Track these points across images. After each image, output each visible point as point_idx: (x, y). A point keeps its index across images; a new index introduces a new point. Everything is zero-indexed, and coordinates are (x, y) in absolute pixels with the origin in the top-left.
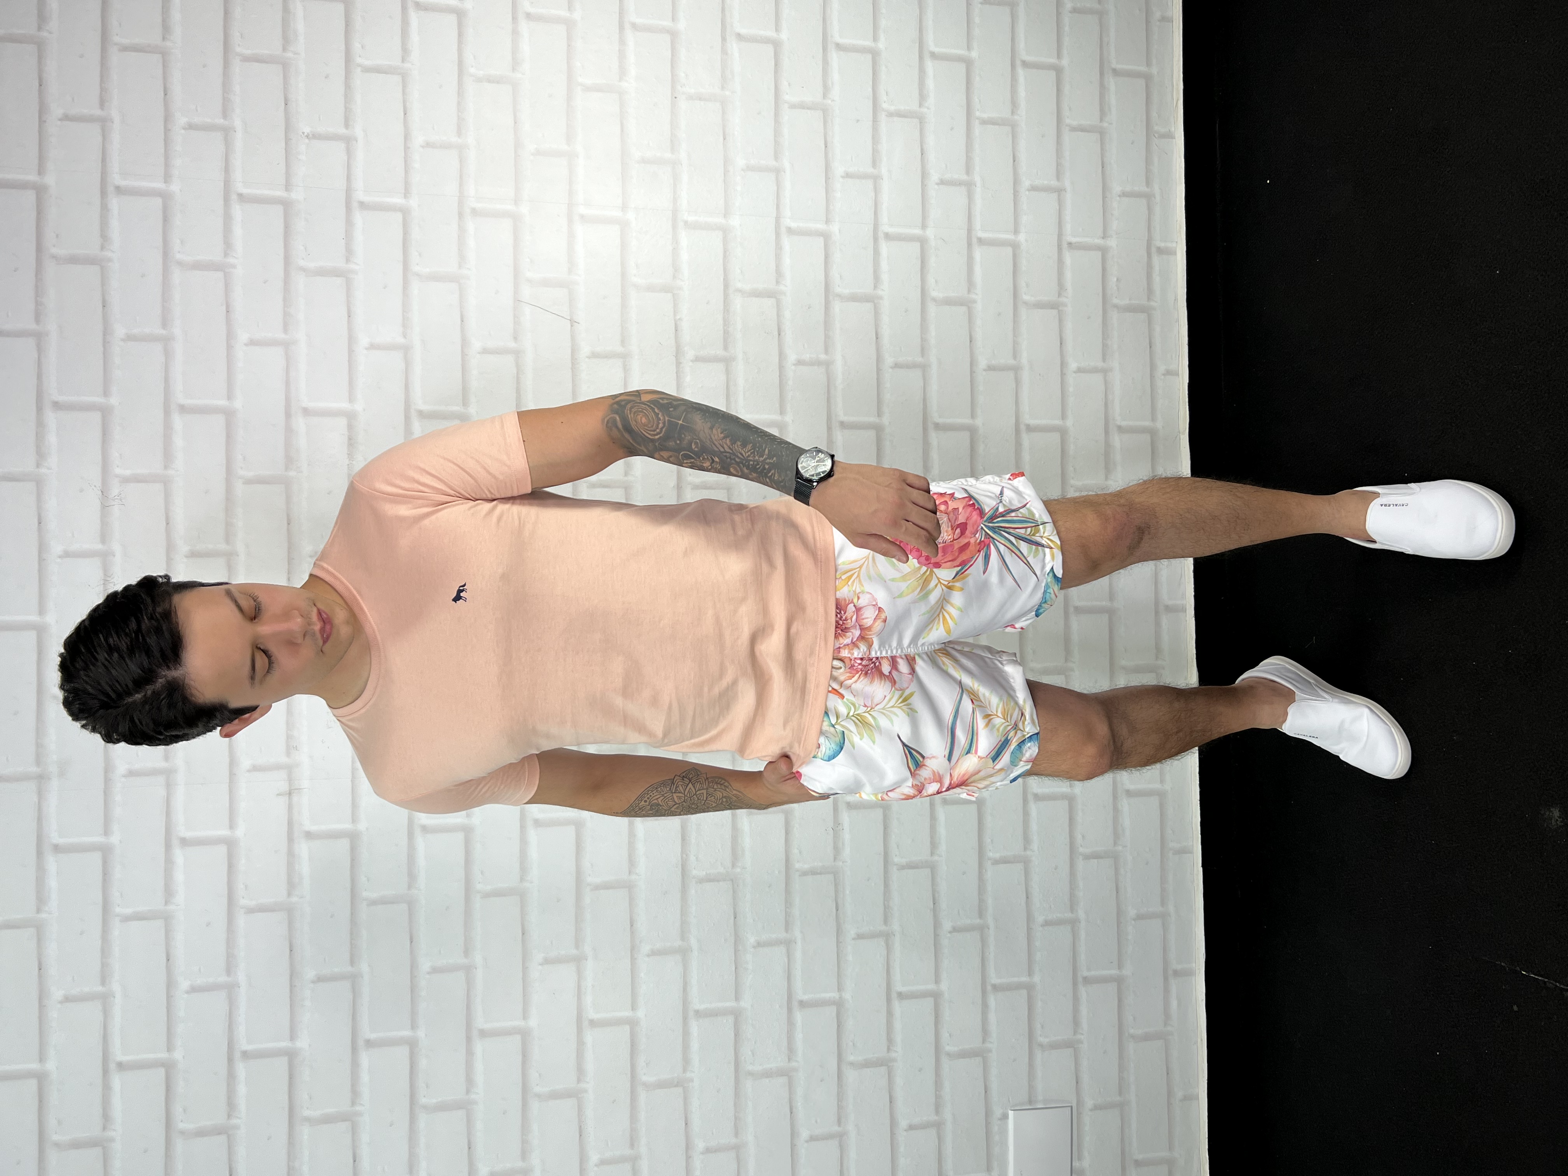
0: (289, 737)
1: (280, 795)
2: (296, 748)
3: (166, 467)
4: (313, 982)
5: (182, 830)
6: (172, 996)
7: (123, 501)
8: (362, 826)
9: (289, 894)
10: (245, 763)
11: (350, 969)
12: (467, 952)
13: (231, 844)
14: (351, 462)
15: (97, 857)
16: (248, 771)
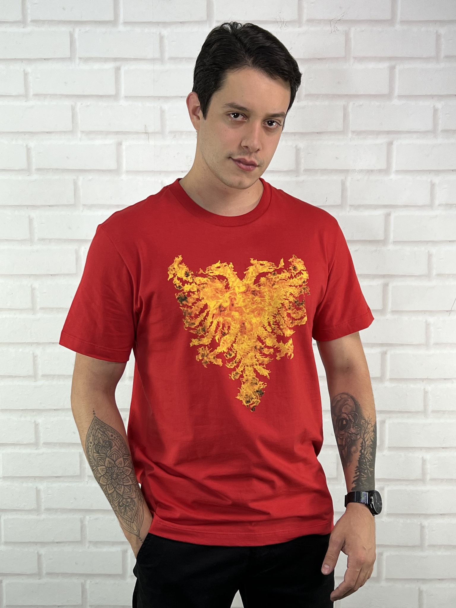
0: (181, 133)
2: (175, 137)
3: (355, 58)
4: (27, 146)
5: (125, 68)
6: (22, 62)
7: (334, 32)
8: (124, 177)
9: (82, 132)
10: (166, 106)
11: (34, 168)
12: (42, 240)
13: (116, 97)
14: (357, 171)
15: (110, 17)
16: (161, 107)
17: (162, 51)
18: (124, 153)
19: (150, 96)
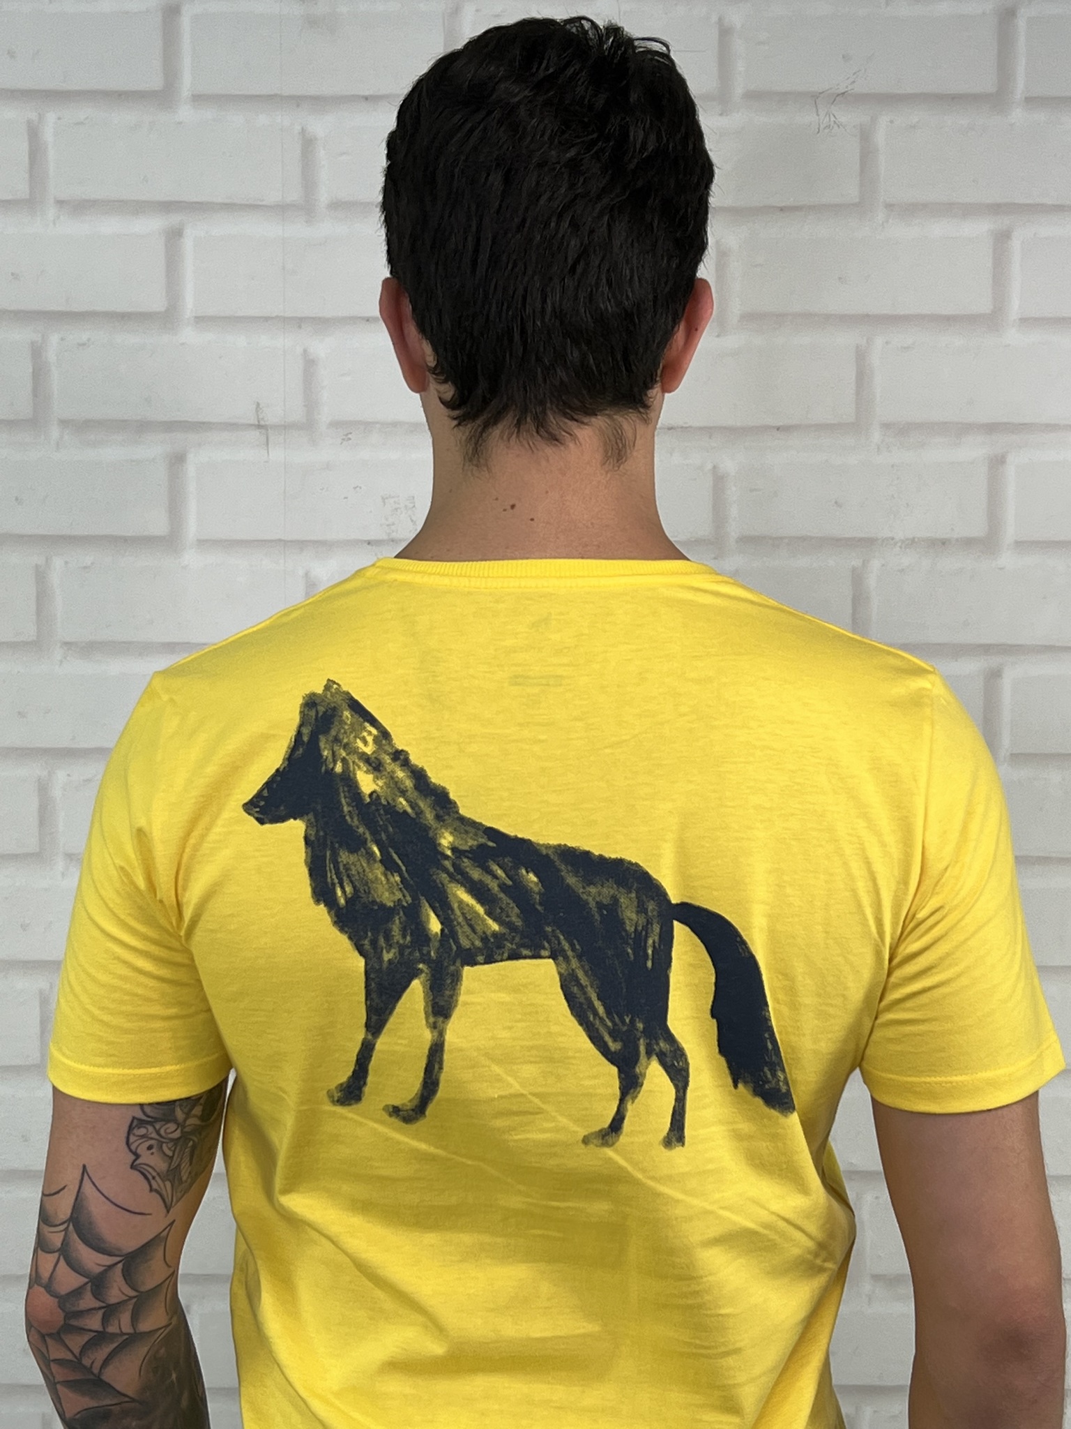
0: (367, 426)
1: (257, 408)
2: (346, 438)
3: (890, 206)
5: (195, 231)
7: (827, 131)
8: (191, 558)
9: (64, 423)
10: (322, 347)
13: (167, 318)
14: (899, 544)
15: (154, 81)
16: (305, 351)
17: (309, 183)
18: (192, 487)
19: (272, 318)
